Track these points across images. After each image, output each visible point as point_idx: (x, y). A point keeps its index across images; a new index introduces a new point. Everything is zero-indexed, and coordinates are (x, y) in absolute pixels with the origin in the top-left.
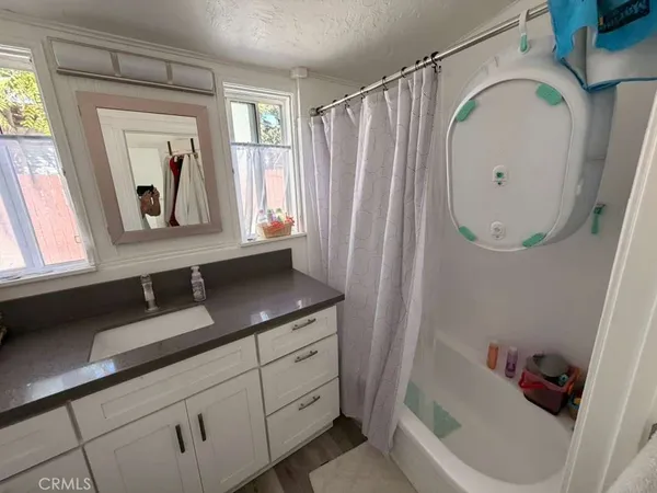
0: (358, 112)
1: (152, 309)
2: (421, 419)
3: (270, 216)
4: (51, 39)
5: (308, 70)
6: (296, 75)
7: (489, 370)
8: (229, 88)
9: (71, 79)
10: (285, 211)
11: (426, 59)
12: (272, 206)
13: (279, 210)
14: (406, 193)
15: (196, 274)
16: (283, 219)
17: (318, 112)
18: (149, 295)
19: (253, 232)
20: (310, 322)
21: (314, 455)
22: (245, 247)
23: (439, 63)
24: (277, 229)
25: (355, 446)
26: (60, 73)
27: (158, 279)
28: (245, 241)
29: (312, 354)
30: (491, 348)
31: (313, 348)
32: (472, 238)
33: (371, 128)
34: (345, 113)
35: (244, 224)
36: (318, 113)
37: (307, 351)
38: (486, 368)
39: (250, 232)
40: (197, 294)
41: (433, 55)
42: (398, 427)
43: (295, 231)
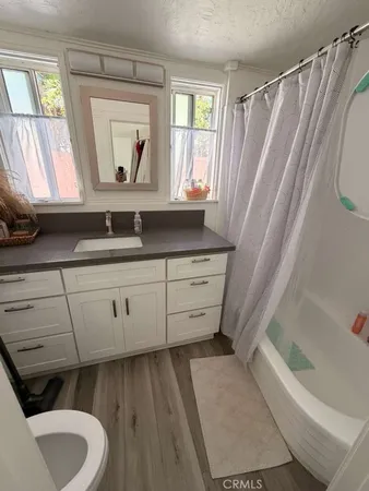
0: (273, 97)
1: (110, 233)
2: (277, 349)
3: (193, 183)
4: (68, 50)
5: (240, 62)
6: (228, 68)
7: (352, 334)
8: (175, 82)
9: (78, 77)
10: (205, 182)
11: (344, 35)
12: (196, 177)
13: (200, 181)
14: (300, 167)
15: (137, 216)
16: (203, 187)
17: (242, 100)
18: (108, 223)
19: (180, 195)
20: (206, 260)
21: (196, 351)
22: (172, 203)
23: (357, 38)
24: (196, 194)
25: (225, 354)
26: (72, 73)
27: (116, 216)
28: (172, 200)
29: (204, 283)
30: (359, 316)
31: (205, 279)
32: (352, 209)
33: (281, 110)
34: (263, 98)
35: (174, 188)
36: (242, 102)
37: (201, 280)
38: (350, 332)
39: (177, 195)
40: (137, 229)
41: (352, 30)
42: (257, 349)
43: (210, 197)
